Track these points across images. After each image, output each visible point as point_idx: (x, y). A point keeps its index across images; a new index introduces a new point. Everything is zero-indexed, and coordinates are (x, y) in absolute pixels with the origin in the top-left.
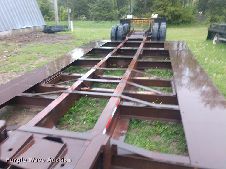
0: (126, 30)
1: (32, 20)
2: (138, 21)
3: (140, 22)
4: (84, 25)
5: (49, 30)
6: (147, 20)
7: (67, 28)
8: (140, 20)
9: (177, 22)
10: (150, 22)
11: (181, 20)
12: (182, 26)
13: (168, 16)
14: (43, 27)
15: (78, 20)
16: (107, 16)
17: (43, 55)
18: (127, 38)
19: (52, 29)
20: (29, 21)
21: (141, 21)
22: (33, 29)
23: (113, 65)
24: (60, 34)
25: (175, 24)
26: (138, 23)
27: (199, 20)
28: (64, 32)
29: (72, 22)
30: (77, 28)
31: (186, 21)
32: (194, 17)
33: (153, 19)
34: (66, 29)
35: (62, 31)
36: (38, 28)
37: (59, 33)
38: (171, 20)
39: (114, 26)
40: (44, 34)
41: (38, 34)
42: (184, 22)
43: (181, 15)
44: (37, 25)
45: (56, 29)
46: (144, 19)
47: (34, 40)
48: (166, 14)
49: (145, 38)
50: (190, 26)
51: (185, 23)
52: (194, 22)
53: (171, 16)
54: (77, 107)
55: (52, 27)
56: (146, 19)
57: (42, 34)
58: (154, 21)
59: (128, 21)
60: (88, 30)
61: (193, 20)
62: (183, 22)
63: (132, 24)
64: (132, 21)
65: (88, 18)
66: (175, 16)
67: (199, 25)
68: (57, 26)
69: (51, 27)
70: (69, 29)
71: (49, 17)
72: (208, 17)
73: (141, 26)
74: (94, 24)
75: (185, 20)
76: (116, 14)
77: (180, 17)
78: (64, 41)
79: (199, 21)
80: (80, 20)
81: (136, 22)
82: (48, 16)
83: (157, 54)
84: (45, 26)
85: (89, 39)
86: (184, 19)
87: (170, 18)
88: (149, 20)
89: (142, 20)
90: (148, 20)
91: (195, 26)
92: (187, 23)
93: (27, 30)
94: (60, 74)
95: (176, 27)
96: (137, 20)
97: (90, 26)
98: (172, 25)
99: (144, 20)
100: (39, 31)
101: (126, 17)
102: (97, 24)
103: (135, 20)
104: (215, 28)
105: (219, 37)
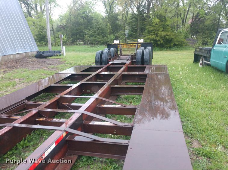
0: (112, 55)
1: (24, 46)
2: (124, 45)
3: (127, 46)
4: (78, 49)
5: (41, 55)
6: (133, 45)
7: (60, 52)
8: (127, 45)
9: (169, 45)
10: (137, 46)
11: (172, 44)
12: (174, 49)
13: (159, 40)
14: (35, 52)
15: (74, 45)
16: (102, 40)
17: (24, 81)
18: (111, 62)
19: (45, 55)
20: (21, 47)
22: (24, 54)
23: (87, 91)
24: (51, 59)
25: (167, 48)
26: (125, 47)
27: (191, 43)
28: (56, 57)
29: (64, 47)
30: (72, 53)
31: (178, 45)
32: (185, 41)
33: (139, 43)
34: (58, 54)
35: (55, 56)
36: (30, 54)
37: (51, 57)
38: (163, 44)
39: (100, 51)
40: (34, 59)
41: (29, 59)
43: (173, 38)
44: (29, 51)
45: (48, 54)
47: (23, 65)
48: (158, 38)
49: (128, 62)
50: (182, 50)
52: (186, 45)
53: (163, 40)
54: (28, 141)
55: (45, 52)
57: (33, 59)
58: (140, 45)
59: (116, 46)
60: (81, 54)
61: (184, 43)
62: (175, 45)
63: (119, 49)
64: (119, 45)
65: (85, 43)
66: (167, 40)
68: (50, 52)
69: (43, 52)
70: (61, 54)
71: (45, 43)
73: (128, 50)
74: (88, 49)
75: (177, 43)
76: (111, 39)
77: (172, 41)
78: (52, 66)
79: (191, 45)
80: (77, 44)
81: (123, 46)
82: (45, 41)
83: (137, 79)
84: (38, 51)
85: (79, 63)
86: (175, 43)
87: (162, 42)
89: (129, 45)
90: (135, 44)
91: (186, 49)
93: (18, 56)
94: (24, 102)
95: (168, 50)
97: (85, 51)
98: (165, 48)
99: (131, 45)
100: (31, 57)
101: (114, 42)
102: (92, 48)
103: (121, 44)
104: (199, 51)
105: (204, 60)
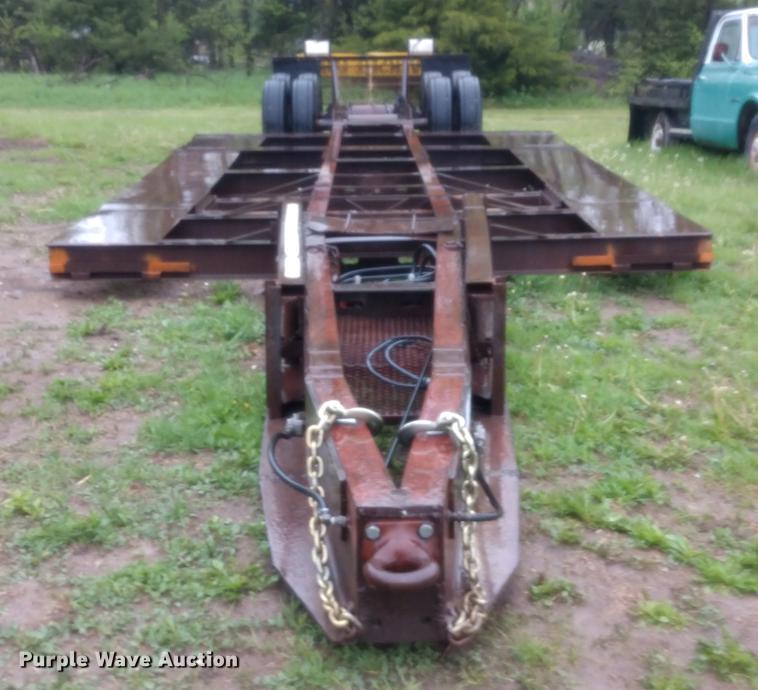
2: (351, 63)
3: (361, 67)
6: (388, 62)
8: (364, 63)
10: (404, 69)
11: (511, 75)
21: (367, 66)
26: (352, 72)
27: (592, 76)
31: (535, 81)
32: (568, 60)
42: (527, 86)
46: (375, 59)
50: (554, 105)
51: (532, 88)
52: (574, 84)
56: (385, 58)
58: (418, 66)
61: (564, 74)
62: (523, 82)
64: (328, 63)
66: (486, 52)
67: (595, 100)
72: (630, 62)
75: (533, 72)
77: (508, 61)
79: (593, 83)
81: (345, 68)
86: (524, 70)
88: (400, 62)
89: (371, 63)
90: (395, 62)
91: (576, 104)
92: (540, 88)
96: (345, 59)
99: (380, 62)
103: (337, 59)
104: (651, 94)
105: (667, 123)
